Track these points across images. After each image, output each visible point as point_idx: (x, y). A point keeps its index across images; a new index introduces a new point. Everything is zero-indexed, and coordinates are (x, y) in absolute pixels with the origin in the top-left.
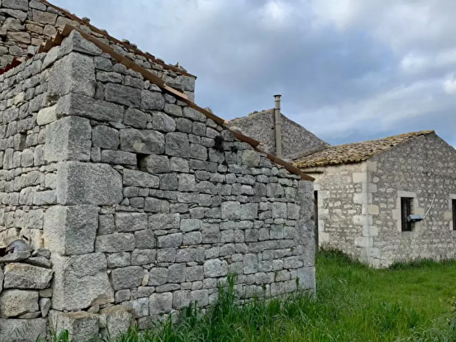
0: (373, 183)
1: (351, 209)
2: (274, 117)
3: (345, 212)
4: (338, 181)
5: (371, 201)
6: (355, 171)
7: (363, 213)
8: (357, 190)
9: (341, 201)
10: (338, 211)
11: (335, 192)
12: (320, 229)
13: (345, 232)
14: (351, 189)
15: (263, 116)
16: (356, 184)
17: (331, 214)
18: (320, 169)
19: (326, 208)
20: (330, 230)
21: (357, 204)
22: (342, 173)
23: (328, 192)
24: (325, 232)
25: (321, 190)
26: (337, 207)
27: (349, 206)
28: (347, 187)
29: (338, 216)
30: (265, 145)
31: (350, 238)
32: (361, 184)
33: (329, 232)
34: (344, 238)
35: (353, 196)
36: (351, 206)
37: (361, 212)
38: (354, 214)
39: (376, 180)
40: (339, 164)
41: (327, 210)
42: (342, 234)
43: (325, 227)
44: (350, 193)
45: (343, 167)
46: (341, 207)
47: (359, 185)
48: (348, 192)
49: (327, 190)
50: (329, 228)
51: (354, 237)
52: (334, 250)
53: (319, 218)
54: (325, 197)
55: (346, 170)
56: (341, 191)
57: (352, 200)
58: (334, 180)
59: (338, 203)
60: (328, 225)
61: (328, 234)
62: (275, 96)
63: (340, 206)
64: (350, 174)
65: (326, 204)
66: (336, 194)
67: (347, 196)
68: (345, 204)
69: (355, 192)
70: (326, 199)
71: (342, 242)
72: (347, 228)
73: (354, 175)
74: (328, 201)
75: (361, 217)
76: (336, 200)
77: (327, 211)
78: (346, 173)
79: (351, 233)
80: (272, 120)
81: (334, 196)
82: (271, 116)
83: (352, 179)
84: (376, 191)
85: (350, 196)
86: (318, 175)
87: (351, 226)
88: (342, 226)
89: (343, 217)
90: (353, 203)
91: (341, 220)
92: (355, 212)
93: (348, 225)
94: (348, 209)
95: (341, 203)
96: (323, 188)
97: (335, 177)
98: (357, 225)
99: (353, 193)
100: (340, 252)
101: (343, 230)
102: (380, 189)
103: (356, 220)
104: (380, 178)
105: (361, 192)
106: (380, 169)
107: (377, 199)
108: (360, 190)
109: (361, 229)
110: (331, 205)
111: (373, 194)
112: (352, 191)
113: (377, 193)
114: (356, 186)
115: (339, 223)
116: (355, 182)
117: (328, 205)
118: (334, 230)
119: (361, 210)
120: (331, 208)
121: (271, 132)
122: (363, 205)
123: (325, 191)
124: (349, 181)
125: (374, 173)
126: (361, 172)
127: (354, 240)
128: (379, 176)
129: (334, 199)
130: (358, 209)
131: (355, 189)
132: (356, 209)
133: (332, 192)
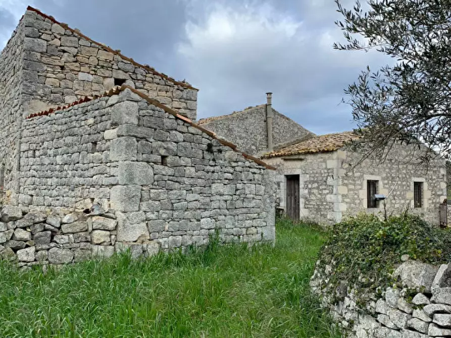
0: (343, 168)
1: (325, 189)
2: (266, 111)
3: (321, 192)
4: (315, 166)
5: (340, 183)
6: (329, 158)
7: (334, 193)
9: (318, 183)
10: (315, 191)
11: (313, 175)
12: (302, 205)
13: (320, 208)
14: (325, 173)
15: (256, 110)
16: (330, 169)
17: (310, 193)
18: (302, 157)
20: (309, 206)
21: (330, 186)
22: (319, 160)
23: (308, 176)
24: (305, 208)
25: (303, 174)
26: (314, 188)
27: (324, 187)
28: (322, 171)
29: (315, 195)
30: (258, 136)
31: (325, 213)
32: (333, 169)
33: (308, 208)
34: (319, 213)
35: (327, 179)
37: (333, 192)
38: (328, 194)
39: (346, 166)
40: (317, 153)
41: (307, 190)
42: (318, 210)
43: (305, 204)
44: (324, 177)
45: (320, 155)
46: (318, 188)
47: (331, 170)
48: (323, 175)
49: (307, 174)
51: (327, 212)
52: (312, 222)
53: (300, 197)
54: (306, 180)
55: (322, 158)
56: (318, 175)
57: (326, 182)
58: (312, 166)
59: (315, 185)
60: (307, 203)
61: (307, 210)
62: (267, 94)
64: (325, 161)
66: (314, 177)
67: (323, 179)
68: (321, 185)
69: (329, 175)
70: (306, 182)
71: (318, 216)
72: (322, 205)
73: (328, 161)
74: (308, 183)
75: (332, 196)
76: (314, 182)
77: (306, 191)
78: (322, 160)
79: (324, 209)
80: (264, 114)
81: (313, 179)
82: (263, 110)
83: (326, 165)
85: (325, 179)
86: (300, 162)
87: (325, 203)
88: (318, 203)
89: (319, 196)
90: (326, 184)
91: (317, 198)
92: (328, 191)
93: (323, 202)
94: (323, 189)
96: (303, 172)
97: (313, 163)
98: (330, 203)
99: (327, 176)
100: (316, 224)
102: (348, 173)
103: (329, 198)
105: (333, 176)
106: (349, 157)
107: (346, 182)
108: (332, 174)
109: (332, 206)
110: (310, 186)
111: (343, 177)
113: (345, 176)
114: (329, 171)
115: (316, 201)
116: (328, 167)
117: (307, 186)
118: (312, 206)
119: (333, 190)
120: (310, 189)
121: (263, 124)
122: (334, 187)
123: (305, 175)
124: (324, 166)
125: (343, 160)
126: (333, 159)
127: (327, 215)
128: (348, 163)
130: (330, 189)
131: (329, 173)
133: (311, 175)
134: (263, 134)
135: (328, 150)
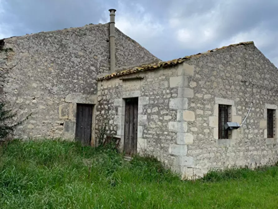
0: (190, 88)
1: (167, 115)
2: (109, 30)
3: (161, 118)
4: (156, 86)
5: (186, 106)
6: (172, 75)
7: (178, 119)
8: (173, 95)
9: (159, 107)
10: (155, 117)
11: (153, 97)
12: (139, 135)
13: (160, 139)
14: (167, 94)
15: (97, 28)
16: (172, 89)
17: (149, 120)
18: (142, 75)
19: (145, 114)
20: (147, 136)
21: (173, 110)
22: (160, 78)
23: (148, 98)
24: (143, 138)
25: (142, 96)
26: (154, 113)
27: (165, 112)
28: (164, 92)
29: (155, 122)
30: (99, 56)
31: (165, 145)
32: (177, 88)
33: (146, 138)
34: (159, 145)
35: (169, 101)
36: (167, 112)
37: (176, 119)
38: (170, 120)
39: (193, 84)
40: (158, 69)
41: (146, 116)
42: (158, 141)
43: (144, 133)
44: (166, 98)
45: (161, 72)
46: (158, 113)
47: (175, 90)
48: (165, 97)
49: (147, 96)
50: (146, 134)
51: (168, 144)
52: (150, 157)
53: (138, 124)
54: (145, 103)
55: (164, 75)
56: (158, 97)
57: (168, 106)
58: (152, 85)
59: (156, 109)
60: (145, 131)
61: (146, 140)
62: (110, 10)
63: (157, 112)
64: (167, 79)
65: (145, 110)
66: (154, 100)
67: (164, 101)
68: (162, 109)
69: (171, 97)
70: (145, 105)
71: (158, 149)
72: (163, 135)
73: (171, 78)
74: (147, 107)
75: (175, 123)
76: (153, 106)
77: (145, 117)
78: (164, 77)
79: (165, 141)
80: (107, 33)
81: (152, 102)
82: (106, 28)
83: (169, 83)
84: (192, 97)
85: (166, 101)
86: (140, 81)
87: (166, 133)
88: (158, 133)
89: (159, 123)
90: (168, 108)
91: (157, 126)
92: (170, 118)
93: (164, 131)
94: (164, 115)
95: (158, 109)
96: (143, 94)
97: (154, 82)
98: (172, 132)
99: (170, 98)
100: (155, 160)
101: (159, 137)
102: (197, 95)
103: (171, 126)
104: (197, 83)
105: (177, 97)
106: (198, 73)
107: (193, 105)
108: (176, 95)
109: (175, 136)
110: (149, 111)
111: (189, 99)
112: (169, 96)
113: (193, 98)
114: (172, 91)
115: (155, 129)
116: (171, 86)
117: (146, 111)
118: (151, 136)
119: (176, 115)
120: (149, 114)
121: (106, 44)
122: (178, 111)
123: (145, 97)
124: (166, 86)
125: (191, 77)
126: (178, 76)
127: (168, 147)
128: (197, 81)
129: (153, 104)
130: (173, 115)
131: (171, 93)
132: (171, 115)
133: (151, 97)
134: (106, 55)
135: (171, 63)
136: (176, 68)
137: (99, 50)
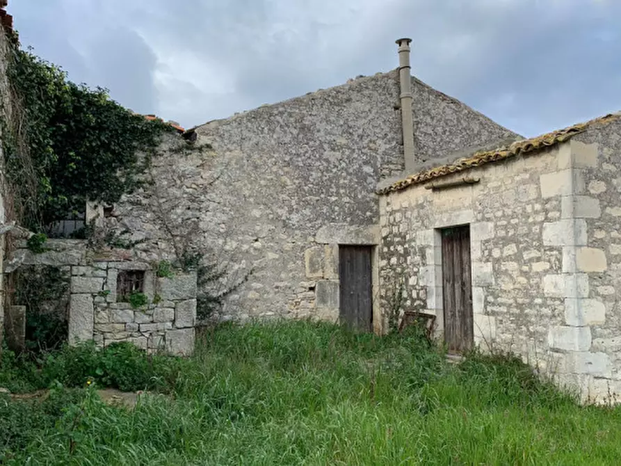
0: (592, 196)
1: (538, 259)
2: (398, 84)
3: (525, 268)
4: (509, 196)
5: (584, 238)
6: (546, 170)
7: (564, 269)
8: (550, 215)
9: (518, 243)
10: (512, 266)
11: (505, 223)
12: (477, 307)
13: (527, 315)
14: (536, 212)
15: (373, 82)
16: (548, 200)
17: (497, 273)
18: (474, 175)
19: (488, 261)
20: (495, 309)
21: (551, 249)
22: (517, 178)
23: (491, 225)
24: (487, 313)
25: (478, 221)
26: (509, 258)
27: (534, 254)
28: (529, 208)
29: (511, 277)
30: (379, 142)
31: (540, 329)
32: (558, 198)
33: (493, 313)
34: (524, 328)
35: (541, 229)
36: (539, 254)
37: (560, 268)
38: (546, 272)
39: (598, 187)
40: (511, 158)
41: (490, 264)
42: (521, 320)
43: (487, 303)
44: (535, 223)
45: (521, 164)
46: (517, 258)
47: (554, 203)
48: (531, 220)
49: (489, 220)
50: (493, 304)
51: (545, 326)
52: (505, 355)
53: (473, 284)
54: (486, 237)
55: (526, 171)
56: (517, 221)
57: (540, 239)
58: (501, 197)
59: (511, 249)
60: (491, 299)
61: (492, 318)
62: (400, 42)
63: (515, 254)
64: (535, 180)
65: (486, 253)
66: (505, 227)
67: (530, 230)
68: (526, 249)
69: (547, 219)
70: (487, 241)
71: (521, 337)
72: (531, 305)
73: (543, 178)
74: (491, 246)
75: (559, 279)
76: (506, 241)
77: (488, 268)
78: (527, 176)
79: (538, 318)
80: (393, 90)
81: (502, 233)
82: (391, 82)
83: (539, 188)
84: (597, 216)
85: (536, 229)
86: (470, 188)
87: (538, 301)
88: (520, 301)
89: (523, 280)
90: (541, 245)
91: (517, 286)
92: (547, 266)
93: (533, 298)
94: (531, 260)
95: (518, 247)
96: (480, 216)
97: (503, 188)
98: (553, 299)
99: (543, 222)
100: (517, 362)
101: (522, 310)
102: (608, 210)
103: (550, 284)
104: (608, 183)
105: (559, 219)
106: (608, 161)
107: (600, 235)
108: (558, 214)
109: (561, 308)
110: (496, 253)
111: (590, 222)
112: (540, 218)
113: (599, 219)
114: (548, 206)
115: (513, 294)
116: (545, 196)
117: (490, 255)
118: (504, 309)
119: (560, 261)
120: (497, 261)
121: (392, 115)
122: (564, 251)
123: (485, 223)
124: (533, 195)
125: (590, 171)
126: (558, 170)
127: (546, 334)
128: (606, 178)
129: (503, 239)
130: (553, 259)
131: (546, 211)
132: (549, 261)
133: (499, 223)
134: (393, 138)
135: (541, 144)
136: (553, 152)
137: (377, 130)
